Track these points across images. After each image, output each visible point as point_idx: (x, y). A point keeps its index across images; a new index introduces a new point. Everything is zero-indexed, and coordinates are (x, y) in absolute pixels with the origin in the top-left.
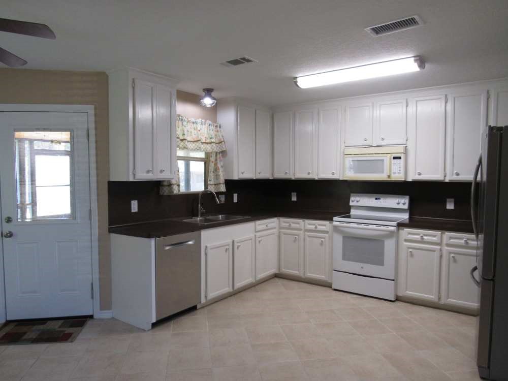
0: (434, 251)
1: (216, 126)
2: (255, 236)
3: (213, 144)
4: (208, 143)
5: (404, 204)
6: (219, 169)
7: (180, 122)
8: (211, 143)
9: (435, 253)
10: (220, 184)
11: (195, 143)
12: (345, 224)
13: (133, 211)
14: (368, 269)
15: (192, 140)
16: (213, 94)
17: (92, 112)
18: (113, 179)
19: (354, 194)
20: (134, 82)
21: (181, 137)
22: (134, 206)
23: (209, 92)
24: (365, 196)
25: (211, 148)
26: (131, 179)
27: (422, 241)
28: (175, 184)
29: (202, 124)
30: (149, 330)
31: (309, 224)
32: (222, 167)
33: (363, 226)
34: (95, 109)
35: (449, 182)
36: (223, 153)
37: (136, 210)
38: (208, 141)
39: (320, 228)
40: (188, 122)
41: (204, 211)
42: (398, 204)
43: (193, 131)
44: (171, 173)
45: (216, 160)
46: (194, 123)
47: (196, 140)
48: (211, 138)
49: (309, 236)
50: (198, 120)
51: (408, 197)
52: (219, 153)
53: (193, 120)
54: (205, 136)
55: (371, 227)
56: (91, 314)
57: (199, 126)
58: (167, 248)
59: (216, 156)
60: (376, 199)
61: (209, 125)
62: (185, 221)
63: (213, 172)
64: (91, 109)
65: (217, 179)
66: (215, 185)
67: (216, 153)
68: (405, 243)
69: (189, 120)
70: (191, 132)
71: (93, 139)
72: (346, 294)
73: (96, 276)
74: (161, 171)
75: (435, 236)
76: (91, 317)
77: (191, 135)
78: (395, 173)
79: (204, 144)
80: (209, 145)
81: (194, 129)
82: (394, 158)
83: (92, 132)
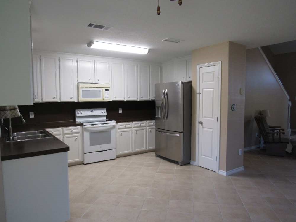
0: (129, 131)
5: (105, 113)
9: (130, 132)
12: (91, 126)
14: (104, 147)
19: (78, 110)
24: (85, 110)
27: (125, 128)
31: (67, 130)
33: (100, 125)
35: (126, 101)
39: (74, 131)
42: (102, 113)
49: (67, 138)
51: (105, 109)
55: (104, 125)
60: (91, 111)
66: (10, 110)
68: (119, 130)
72: (93, 164)
75: (129, 125)
78: (106, 97)
82: (106, 90)
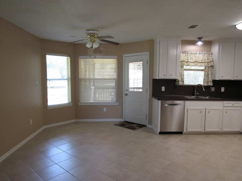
1: (209, 54)
2: (223, 109)
3: (205, 63)
4: (203, 63)
6: (209, 75)
7: (186, 54)
8: (204, 62)
10: (209, 82)
11: (195, 63)
13: (162, 90)
15: (193, 62)
16: (202, 40)
17: (149, 54)
18: (154, 78)
20: (159, 42)
21: (187, 61)
22: (163, 89)
23: (200, 39)
25: (205, 65)
26: (157, 78)
28: (180, 81)
29: (199, 54)
30: (158, 134)
32: (211, 73)
34: (150, 53)
36: (212, 67)
37: (164, 90)
38: (203, 61)
40: (191, 54)
41: (198, 94)
43: (194, 57)
44: (176, 76)
45: (208, 70)
46: (194, 54)
47: (195, 61)
48: (204, 60)
50: (197, 52)
52: (210, 67)
53: (194, 52)
54: (201, 59)
56: (146, 125)
57: (197, 55)
58: (166, 105)
59: (209, 68)
61: (204, 54)
62: (186, 97)
63: (207, 76)
64: (148, 53)
65: (208, 79)
66: (207, 82)
67: (209, 67)
69: (192, 53)
70: (193, 58)
71: (148, 64)
73: (148, 112)
74: (171, 75)
76: (146, 126)
77: (193, 60)
79: (200, 63)
80: (204, 63)
81: (195, 56)
83: (148, 61)
